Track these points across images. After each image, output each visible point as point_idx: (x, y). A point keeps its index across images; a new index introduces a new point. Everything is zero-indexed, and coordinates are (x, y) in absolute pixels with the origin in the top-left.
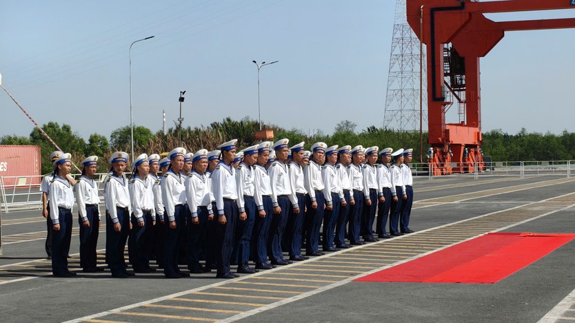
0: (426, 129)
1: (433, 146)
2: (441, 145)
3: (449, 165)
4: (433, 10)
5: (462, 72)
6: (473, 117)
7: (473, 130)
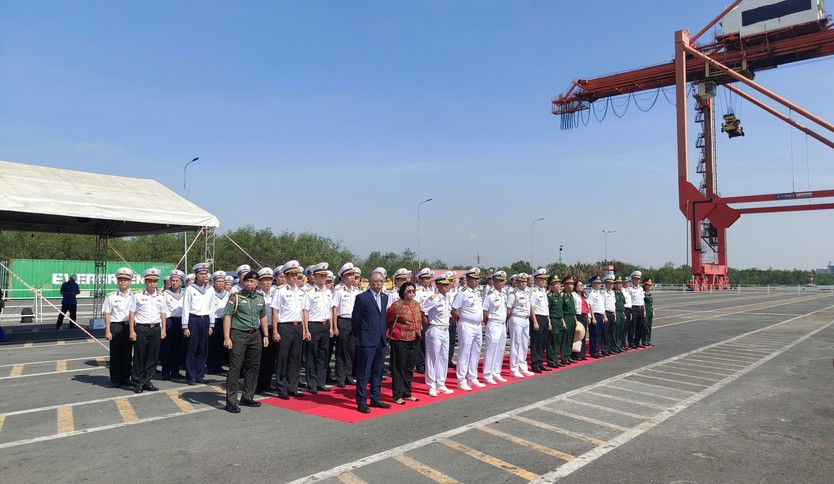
0: (690, 264)
1: (695, 275)
2: (700, 275)
3: (705, 285)
4: (694, 203)
5: (716, 236)
6: (722, 260)
7: (722, 267)
